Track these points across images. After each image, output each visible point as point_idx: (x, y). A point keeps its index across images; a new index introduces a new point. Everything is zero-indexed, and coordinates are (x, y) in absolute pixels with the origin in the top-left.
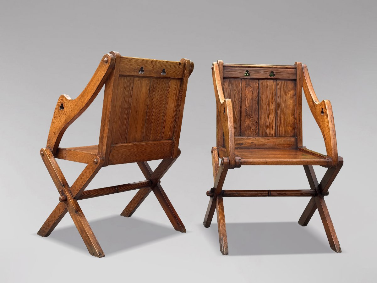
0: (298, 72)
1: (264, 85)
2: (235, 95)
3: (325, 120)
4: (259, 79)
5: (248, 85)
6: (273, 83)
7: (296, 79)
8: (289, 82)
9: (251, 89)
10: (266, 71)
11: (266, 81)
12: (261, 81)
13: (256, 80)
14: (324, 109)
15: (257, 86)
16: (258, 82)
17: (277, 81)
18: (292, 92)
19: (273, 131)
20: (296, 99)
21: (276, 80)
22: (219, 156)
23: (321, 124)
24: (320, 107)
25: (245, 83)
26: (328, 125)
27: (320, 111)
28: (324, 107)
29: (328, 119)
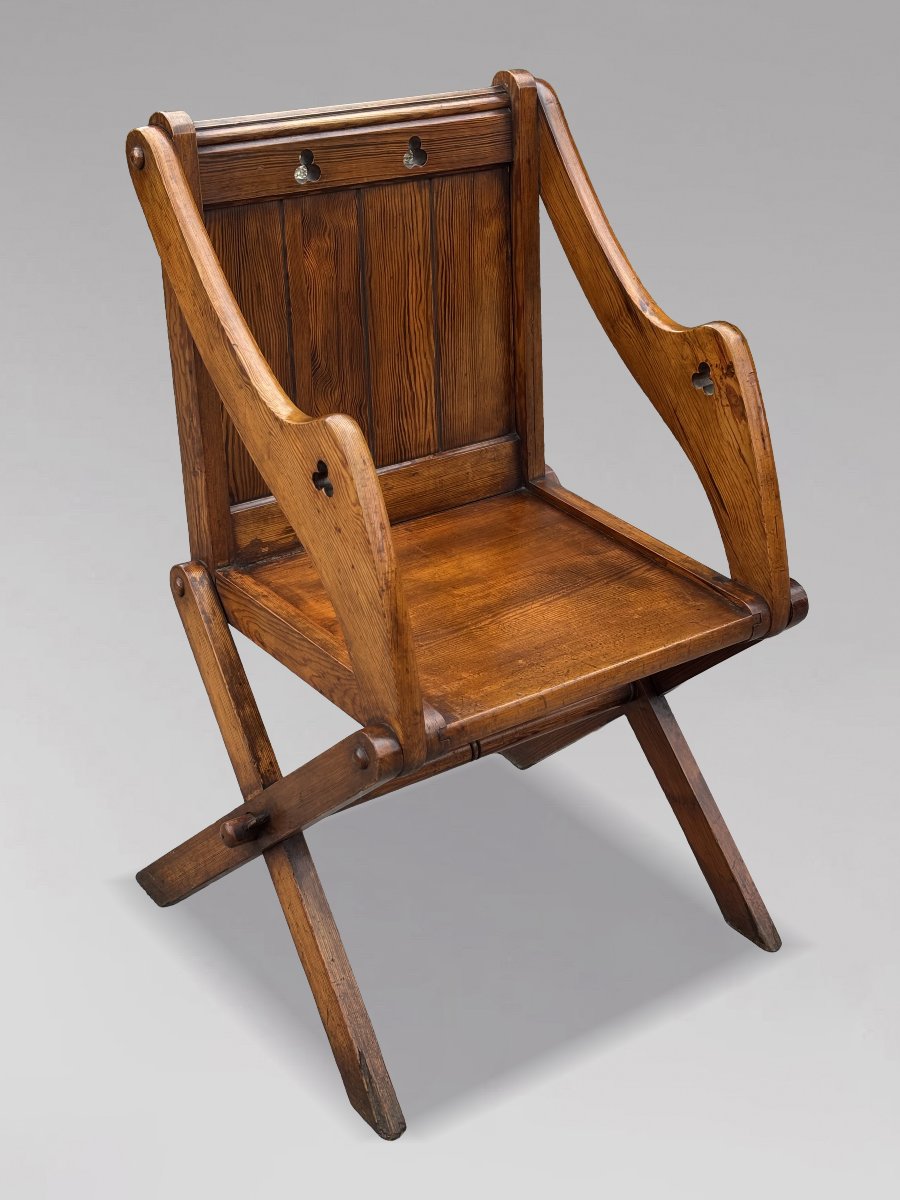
0: (524, 128)
1: (383, 212)
2: (258, 288)
3: (724, 423)
4: (359, 189)
5: (311, 227)
6: (418, 198)
7: (513, 162)
8: (482, 179)
9: (328, 243)
10: (391, 139)
11: (388, 189)
12: (370, 197)
13: (343, 196)
14: (715, 372)
15: (353, 223)
16: (355, 203)
17: (436, 181)
18: (493, 229)
19: (428, 431)
20: (511, 258)
21: (430, 179)
22: (227, 618)
23: (692, 429)
24: (687, 351)
25: (298, 219)
26: (743, 452)
27: (683, 367)
28: (713, 359)
29: (746, 426)
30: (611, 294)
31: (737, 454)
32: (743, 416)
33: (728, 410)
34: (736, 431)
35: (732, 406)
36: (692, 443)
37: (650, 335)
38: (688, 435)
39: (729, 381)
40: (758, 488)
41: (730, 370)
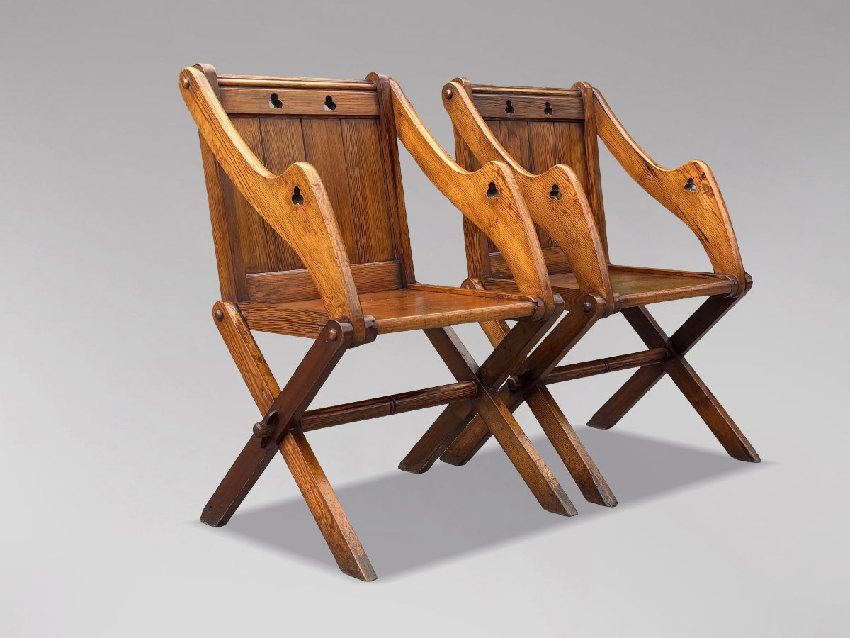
0: (587, 105)
1: (537, 133)
3: (703, 202)
4: (528, 120)
5: (511, 134)
6: (550, 129)
7: (584, 119)
8: (573, 125)
9: (518, 142)
10: (539, 101)
11: (538, 123)
12: (532, 125)
13: (523, 123)
14: (696, 180)
15: (527, 135)
16: (526, 127)
17: (556, 123)
21: (553, 122)
23: (688, 211)
24: (681, 176)
25: (506, 131)
26: (715, 211)
27: (679, 184)
28: (694, 175)
29: (715, 199)
30: (639, 165)
31: (711, 213)
32: (713, 194)
33: (705, 195)
34: (710, 203)
35: (706, 192)
36: (688, 217)
37: (661, 176)
38: (686, 214)
39: (704, 181)
40: (724, 225)
41: (704, 176)
